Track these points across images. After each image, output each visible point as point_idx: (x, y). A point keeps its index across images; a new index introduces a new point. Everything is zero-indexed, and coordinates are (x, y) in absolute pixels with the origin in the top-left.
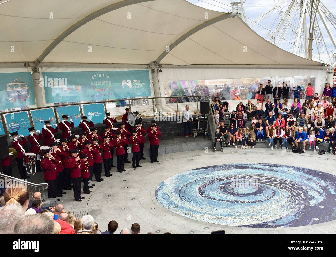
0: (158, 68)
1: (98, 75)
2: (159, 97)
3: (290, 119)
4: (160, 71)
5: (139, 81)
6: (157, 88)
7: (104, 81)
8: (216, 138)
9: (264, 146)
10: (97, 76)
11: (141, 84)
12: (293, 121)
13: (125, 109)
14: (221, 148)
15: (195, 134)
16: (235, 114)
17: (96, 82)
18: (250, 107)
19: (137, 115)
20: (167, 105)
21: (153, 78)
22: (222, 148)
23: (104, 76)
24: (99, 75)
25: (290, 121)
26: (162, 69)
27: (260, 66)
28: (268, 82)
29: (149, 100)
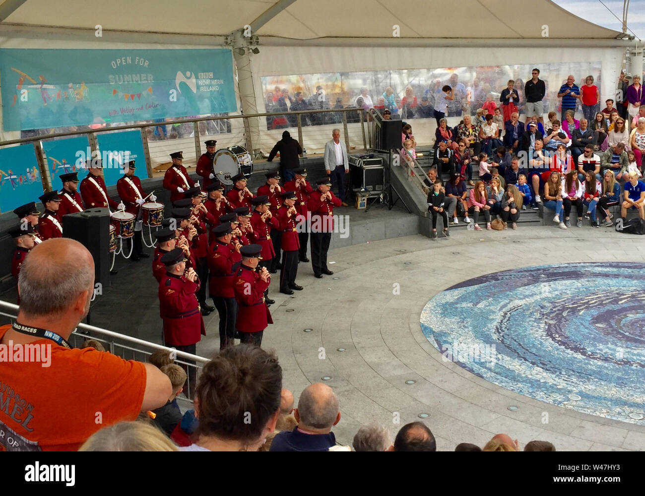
0: (249, 44)
1: (126, 60)
2: (255, 113)
3: (584, 159)
4: (256, 51)
5: (211, 75)
6: (249, 91)
7: (138, 75)
8: (431, 204)
9: (539, 221)
10: (123, 61)
11: (214, 82)
12: (593, 163)
13: (205, 143)
14: (445, 231)
15: (362, 201)
16: (446, 149)
17: (121, 76)
18: (469, 132)
19: (241, 157)
20: (269, 132)
21: (240, 69)
22: (446, 229)
23: (139, 62)
24: (128, 58)
25: (585, 163)
26: (259, 48)
27: (475, 41)
28: (533, 73)
29: (232, 121)
